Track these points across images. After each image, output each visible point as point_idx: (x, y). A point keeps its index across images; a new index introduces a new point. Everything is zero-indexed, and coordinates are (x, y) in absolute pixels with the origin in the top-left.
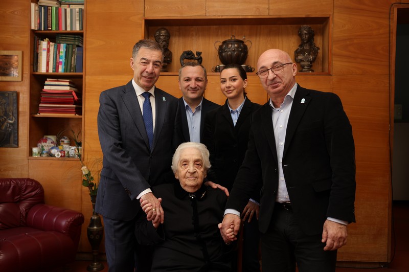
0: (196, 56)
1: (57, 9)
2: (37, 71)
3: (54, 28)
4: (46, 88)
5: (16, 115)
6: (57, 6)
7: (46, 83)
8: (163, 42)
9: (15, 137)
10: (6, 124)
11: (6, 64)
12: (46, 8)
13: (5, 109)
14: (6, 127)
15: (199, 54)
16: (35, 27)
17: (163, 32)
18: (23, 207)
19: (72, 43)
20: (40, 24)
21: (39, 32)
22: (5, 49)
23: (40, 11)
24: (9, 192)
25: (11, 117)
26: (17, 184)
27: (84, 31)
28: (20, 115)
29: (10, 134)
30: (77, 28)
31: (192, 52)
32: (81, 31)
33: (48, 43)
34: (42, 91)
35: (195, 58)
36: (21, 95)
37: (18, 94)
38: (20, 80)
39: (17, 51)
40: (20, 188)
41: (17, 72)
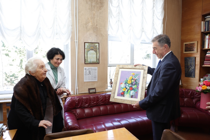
2: (204, 48)
4: (207, 55)
7: (207, 53)
9: (194, 74)
10: (191, 69)
11: (191, 47)
12: (208, 21)
13: (191, 63)
16: (203, 31)
18: (194, 101)
20: (205, 29)
21: (205, 32)
22: (191, 41)
23: (206, 24)
24: (189, 94)
25: (192, 67)
26: (193, 92)
28: (196, 66)
29: (192, 73)
33: (209, 36)
34: (205, 56)
36: (197, 58)
37: (195, 58)
38: (196, 52)
39: (195, 42)
40: (194, 94)
41: (195, 49)
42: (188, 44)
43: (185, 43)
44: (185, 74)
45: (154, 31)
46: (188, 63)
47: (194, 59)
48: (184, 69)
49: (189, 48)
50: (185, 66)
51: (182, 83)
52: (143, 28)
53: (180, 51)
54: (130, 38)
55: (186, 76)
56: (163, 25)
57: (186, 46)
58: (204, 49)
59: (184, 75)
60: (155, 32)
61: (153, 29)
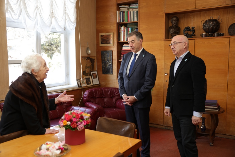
0: (191, 29)
2: (120, 41)
3: (126, 21)
4: (123, 48)
5: (112, 61)
6: (127, 10)
7: (123, 46)
8: (174, 23)
9: (111, 70)
10: (108, 64)
11: (108, 39)
12: (123, 12)
13: (108, 58)
14: (108, 66)
15: (193, 28)
16: (119, 21)
17: (174, 19)
18: (114, 100)
19: (134, 27)
21: (120, 23)
22: (107, 32)
23: (120, 14)
24: (109, 93)
25: (110, 62)
26: (112, 90)
27: (138, 21)
28: (113, 60)
29: (110, 69)
30: (136, 20)
31: (190, 27)
33: (124, 28)
34: (122, 50)
35: (191, 30)
36: (113, 52)
37: (112, 51)
38: (113, 45)
39: (112, 33)
40: (113, 92)
41: (112, 42)
42: (104, 35)
43: (100, 34)
45: (67, 17)
46: (105, 57)
47: (111, 53)
48: (101, 65)
49: (105, 40)
51: (100, 81)
52: (52, 12)
53: (96, 44)
54: (37, 25)
55: (103, 73)
56: (76, 10)
57: (102, 37)
59: (102, 72)
60: (67, 19)
61: (65, 14)
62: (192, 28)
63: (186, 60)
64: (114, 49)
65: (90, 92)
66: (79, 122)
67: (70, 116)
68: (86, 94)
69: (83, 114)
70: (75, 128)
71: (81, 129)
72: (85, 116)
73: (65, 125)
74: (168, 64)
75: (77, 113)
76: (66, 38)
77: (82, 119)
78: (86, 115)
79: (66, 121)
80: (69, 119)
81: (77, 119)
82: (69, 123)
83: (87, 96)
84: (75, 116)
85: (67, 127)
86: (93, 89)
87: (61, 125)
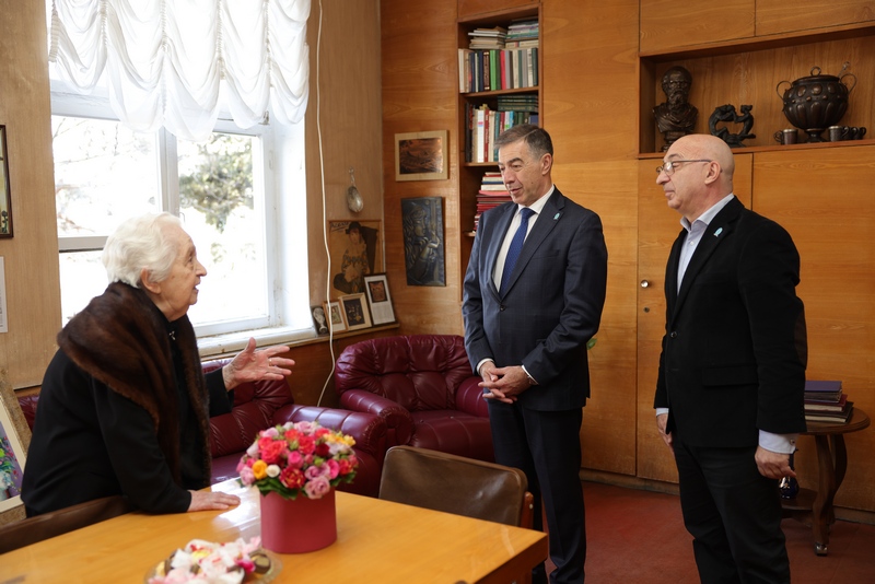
0: (740, 114)
1: (499, 52)
2: (471, 161)
3: (493, 87)
4: (484, 187)
6: (497, 47)
7: (484, 179)
8: (675, 93)
10: (428, 249)
11: (426, 154)
12: (481, 52)
13: (426, 225)
14: (429, 255)
15: (747, 109)
16: (466, 88)
17: (675, 76)
18: (450, 381)
19: (523, 108)
20: (473, 82)
21: (473, 95)
22: (424, 130)
23: (472, 60)
24: (431, 356)
25: (434, 239)
26: (442, 343)
27: (539, 88)
28: (447, 234)
29: (434, 265)
30: (530, 83)
31: (733, 108)
32: (536, 88)
33: (487, 113)
34: (478, 193)
35: (738, 117)
36: (447, 202)
37: (443, 201)
38: (446, 177)
39: (440, 132)
40: (447, 351)
41: (440, 165)
42: (411, 142)
43: (399, 137)
44: (408, 271)
45: (272, 73)
46: (415, 223)
47: (439, 207)
48: (403, 252)
49: (417, 158)
50: (405, 239)
51: (399, 311)
52: (220, 59)
53: (381, 172)
54: (165, 105)
55: (411, 282)
56: (306, 48)
57: (405, 149)
58: (471, 164)
59: (405, 279)
60: (273, 82)
61: (266, 65)
62: (742, 112)
63: (719, 231)
64: (451, 193)
65: (360, 351)
66: (311, 468)
67: (279, 446)
68: (346, 360)
69: (325, 436)
70: (296, 490)
71: (317, 492)
72: (333, 444)
73: (258, 476)
74: (652, 245)
75: (306, 434)
76: (271, 152)
77: (322, 457)
78: (337, 440)
79: (265, 465)
80: (273, 454)
81: (304, 455)
82: (274, 470)
83: (348, 366)
84: (295, 444)
85: (268, 483)
86: (371, 342)
87: (244, 478)
